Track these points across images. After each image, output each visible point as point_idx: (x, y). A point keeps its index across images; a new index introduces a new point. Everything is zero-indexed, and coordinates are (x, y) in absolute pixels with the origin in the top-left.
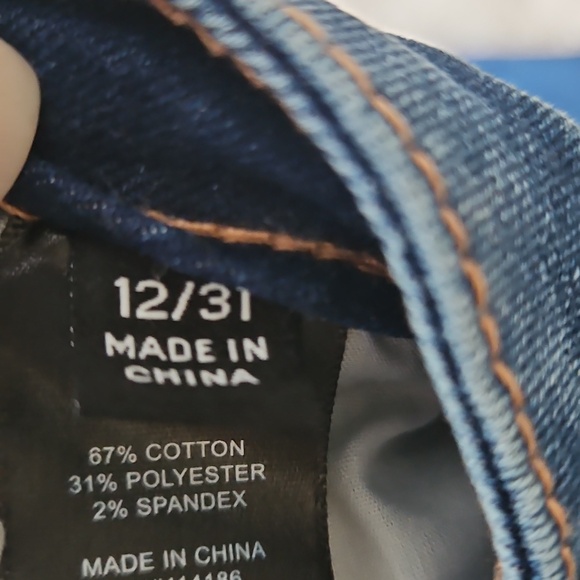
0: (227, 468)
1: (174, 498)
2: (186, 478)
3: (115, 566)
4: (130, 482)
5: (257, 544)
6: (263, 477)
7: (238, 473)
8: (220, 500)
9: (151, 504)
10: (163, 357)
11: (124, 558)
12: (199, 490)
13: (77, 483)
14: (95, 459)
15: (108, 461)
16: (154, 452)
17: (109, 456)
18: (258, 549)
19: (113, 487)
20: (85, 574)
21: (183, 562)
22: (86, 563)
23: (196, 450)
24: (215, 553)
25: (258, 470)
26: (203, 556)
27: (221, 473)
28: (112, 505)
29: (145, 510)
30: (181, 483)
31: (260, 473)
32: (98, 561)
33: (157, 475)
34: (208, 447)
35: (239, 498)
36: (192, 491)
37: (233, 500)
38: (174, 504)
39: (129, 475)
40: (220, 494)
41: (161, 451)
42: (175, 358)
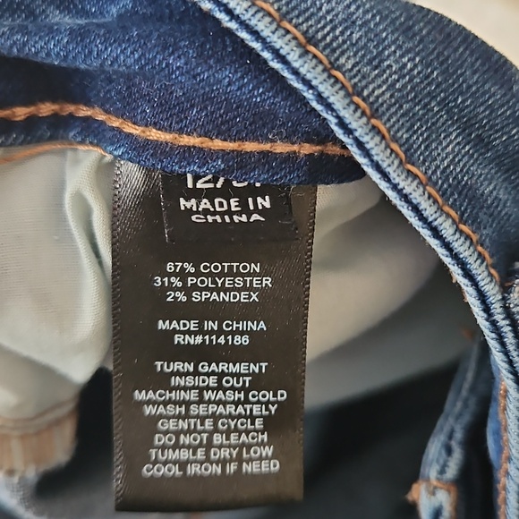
0: (248, 279)
1: (215, 293)
2: (224, 283)
3: (177, 326)
4: (189, 283)
5: (262, 322)
6: (270, 286)
7: (255, 282)
8: (243, 297)
9: (201, 296)
10: (212, 209)
11: (182, 322)
12: (230, 290)
13: (159, 281)
14: (170, 269)
15: (177, 271)
16: (205, 268)
17: (179, 268)
18: (262, 325)
19: (180, 284)
20: (160, 328)
21: (216, 328)
22: (161, 322)
23: (231, 268)
24: (235, 325)
25: (267, 281)
26: (228, 326)
27: (245, 282)
28: (178, 294)
29: (196, 298)
30: (220, 285)
31: (268, 283)
32: (168, 321)
33: (206, 280)
34: (238, 267)
35: (254, 296)
36: (226, 290)
37: (250, 297)
38: (214, 296)
39: (189, 279)
40: (242, 293)
41: (210, 267)
42: (218, 209)
